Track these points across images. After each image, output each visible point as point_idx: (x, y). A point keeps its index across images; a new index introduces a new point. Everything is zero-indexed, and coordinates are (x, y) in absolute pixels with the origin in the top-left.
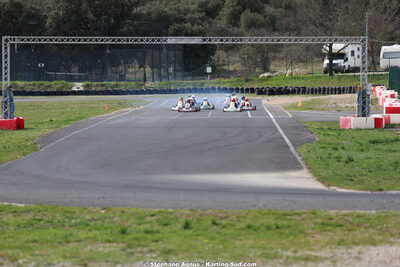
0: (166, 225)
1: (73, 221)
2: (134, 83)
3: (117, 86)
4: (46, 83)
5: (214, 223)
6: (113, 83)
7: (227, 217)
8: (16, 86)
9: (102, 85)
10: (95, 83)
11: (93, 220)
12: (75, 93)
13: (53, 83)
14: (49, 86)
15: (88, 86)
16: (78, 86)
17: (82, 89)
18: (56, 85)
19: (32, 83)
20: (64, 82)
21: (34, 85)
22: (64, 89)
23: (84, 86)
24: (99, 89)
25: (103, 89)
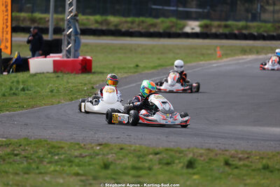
0: (168, 164)
1: (56, 157)
2: (269, 25)
3: (246, 27)
4: (150, 20)
5: (227, 163)
6: (241, 24)
7: (248, 158)
8: (108, 23)
9: (226, 26)
10: (216, 23)
11: (81, 156)
12: (188, 36)
13: (159, 20)
14: (154, 25)
15: (206, 26)
16: (193, 26)
17: (197, 30)
18: (162, 24)
19: (129, 19)
20: (174, 20)
21: (133, 23)
22: (174, 30)
23: (200, 26)
24: (221, 31)
25: (226, 31)
